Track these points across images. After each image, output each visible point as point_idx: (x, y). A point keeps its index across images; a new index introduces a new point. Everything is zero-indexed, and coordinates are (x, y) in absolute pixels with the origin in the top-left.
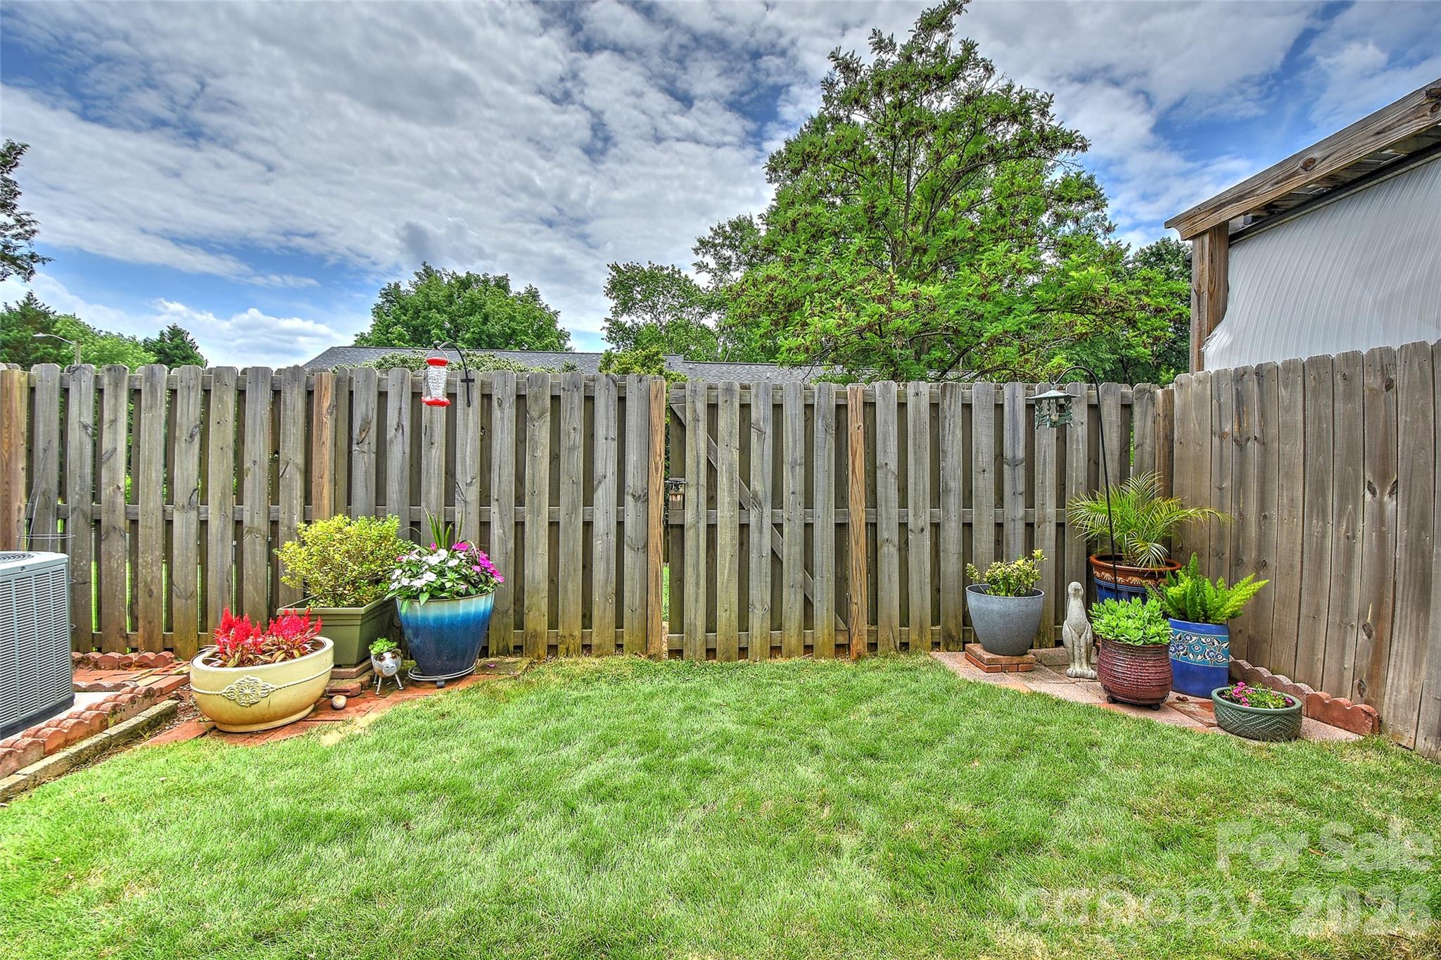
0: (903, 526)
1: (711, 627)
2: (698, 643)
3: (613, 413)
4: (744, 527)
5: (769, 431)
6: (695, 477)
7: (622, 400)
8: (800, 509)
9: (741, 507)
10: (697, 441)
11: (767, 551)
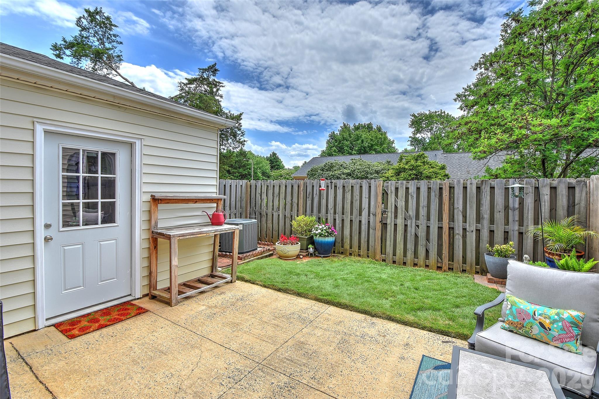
0: (465, 230)
1: (394, 254)
2: (390, 259)
3: (367, 191)
4: (406, 226)
5: (415, 196)
6: (391, 209)
7: (370, 187)
8: (425, 221)
9: (405, 219)
10: (392, 198)
11: (413, 233)
